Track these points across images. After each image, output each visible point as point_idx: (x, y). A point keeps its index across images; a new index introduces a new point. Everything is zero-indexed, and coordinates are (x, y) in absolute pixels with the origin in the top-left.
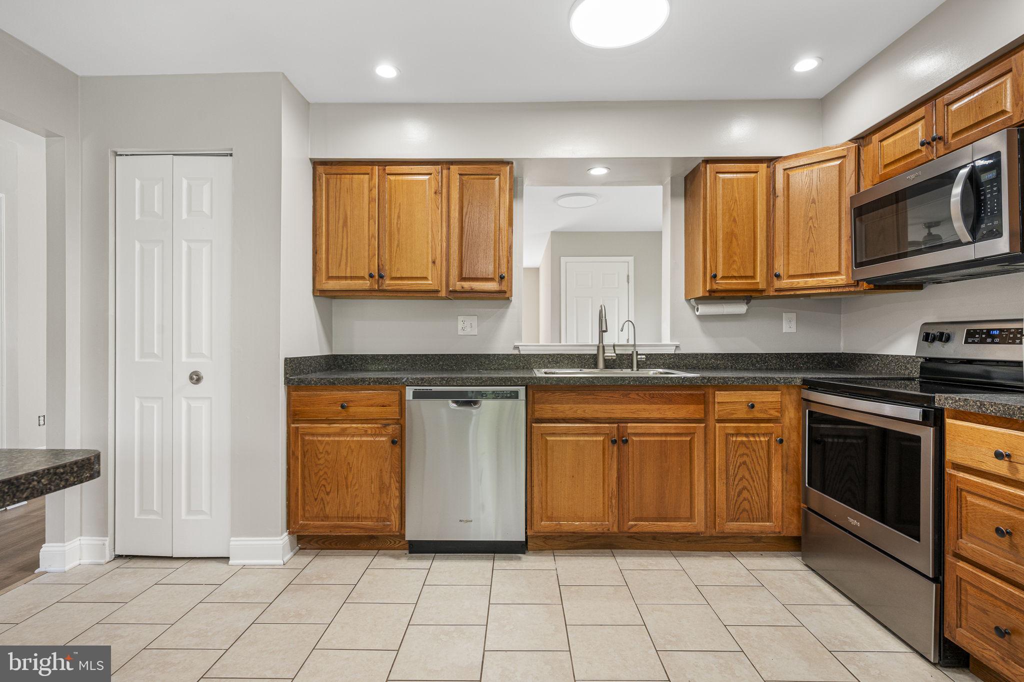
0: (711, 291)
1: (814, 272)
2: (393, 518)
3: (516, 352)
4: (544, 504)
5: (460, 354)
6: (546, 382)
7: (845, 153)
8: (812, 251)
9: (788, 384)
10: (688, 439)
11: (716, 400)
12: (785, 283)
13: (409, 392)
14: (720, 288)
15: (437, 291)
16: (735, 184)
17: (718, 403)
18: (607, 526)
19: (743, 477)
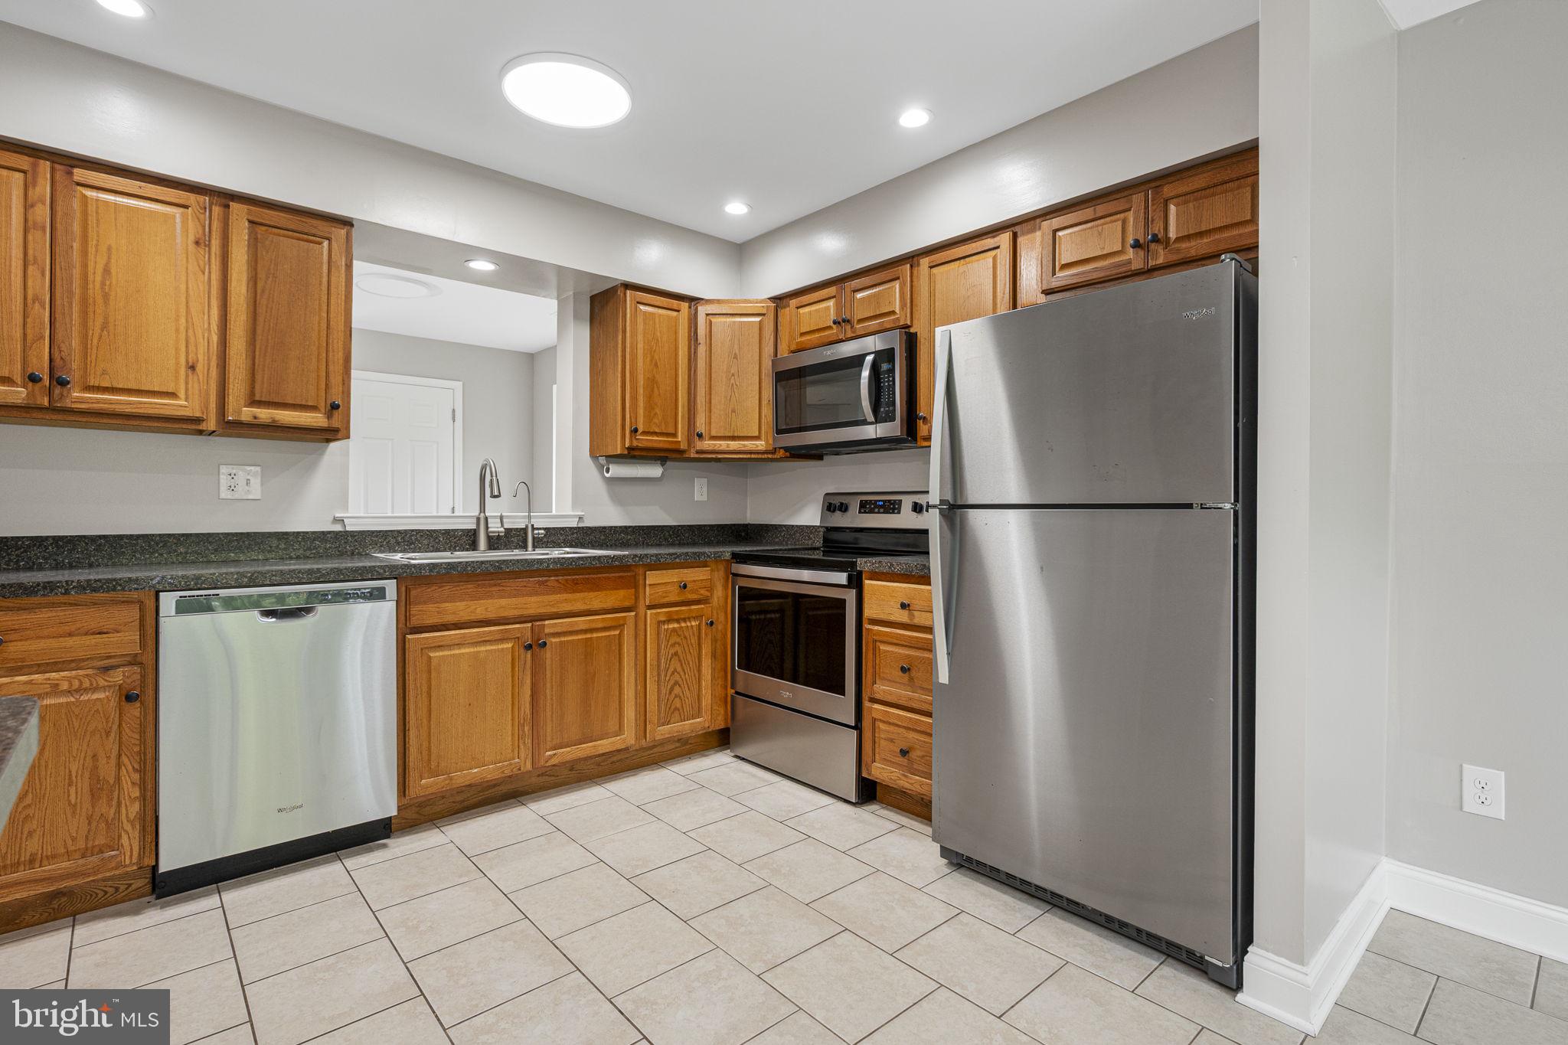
0: (630, 449)
1: (736, 435)
2: (125, 840)
3: (338, 528)
4: (425, 753)
5: (226, 534)
6: (431, 571)
7: (764, 311)
8: (733, 411)
9: (718, 558)
10: (617, 632)
11: (647, 582)
12: (707, 444)
13: (168, 601)
14: (640, 445)
15: (198, 420)
16: (657, 320)
17: (650, 585)
18: (518, 765)
19: (675, 670)
